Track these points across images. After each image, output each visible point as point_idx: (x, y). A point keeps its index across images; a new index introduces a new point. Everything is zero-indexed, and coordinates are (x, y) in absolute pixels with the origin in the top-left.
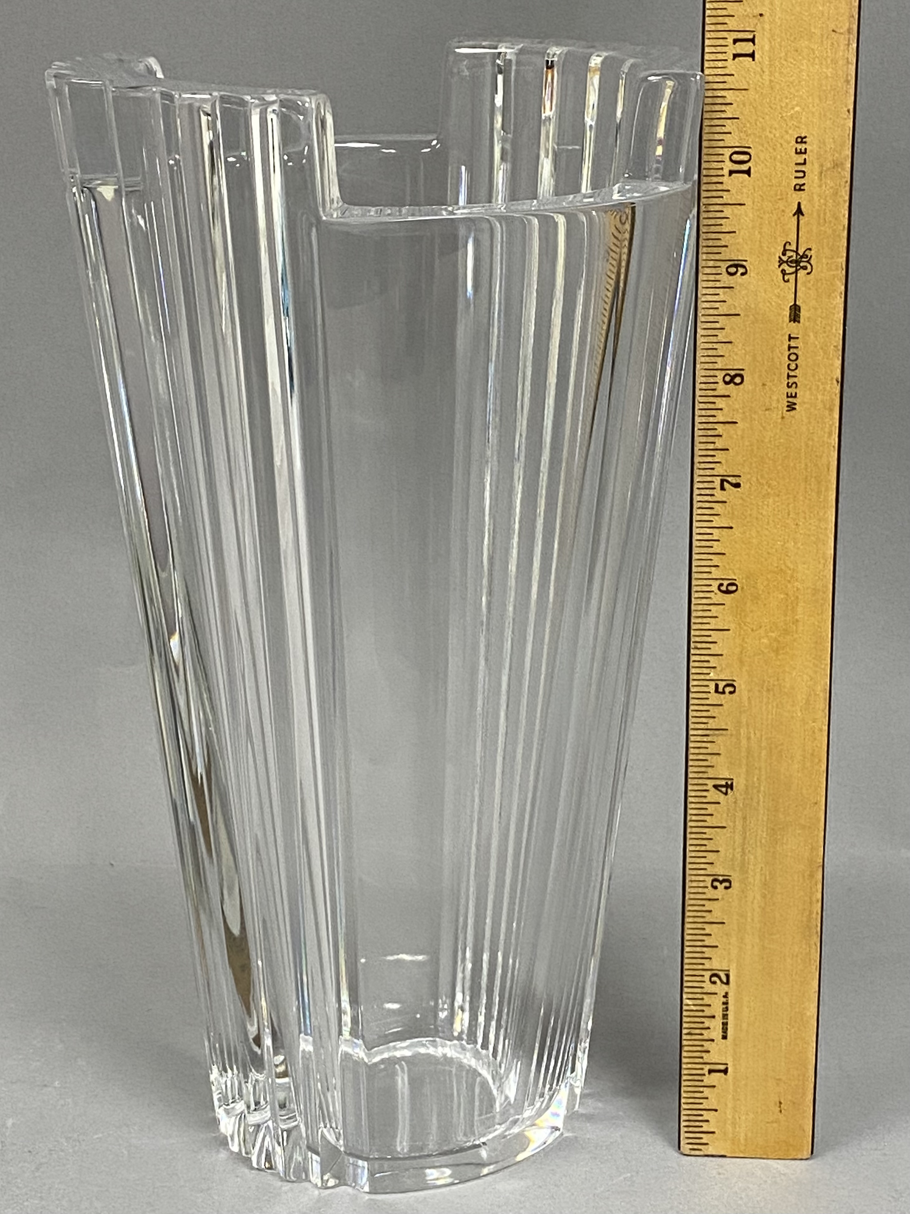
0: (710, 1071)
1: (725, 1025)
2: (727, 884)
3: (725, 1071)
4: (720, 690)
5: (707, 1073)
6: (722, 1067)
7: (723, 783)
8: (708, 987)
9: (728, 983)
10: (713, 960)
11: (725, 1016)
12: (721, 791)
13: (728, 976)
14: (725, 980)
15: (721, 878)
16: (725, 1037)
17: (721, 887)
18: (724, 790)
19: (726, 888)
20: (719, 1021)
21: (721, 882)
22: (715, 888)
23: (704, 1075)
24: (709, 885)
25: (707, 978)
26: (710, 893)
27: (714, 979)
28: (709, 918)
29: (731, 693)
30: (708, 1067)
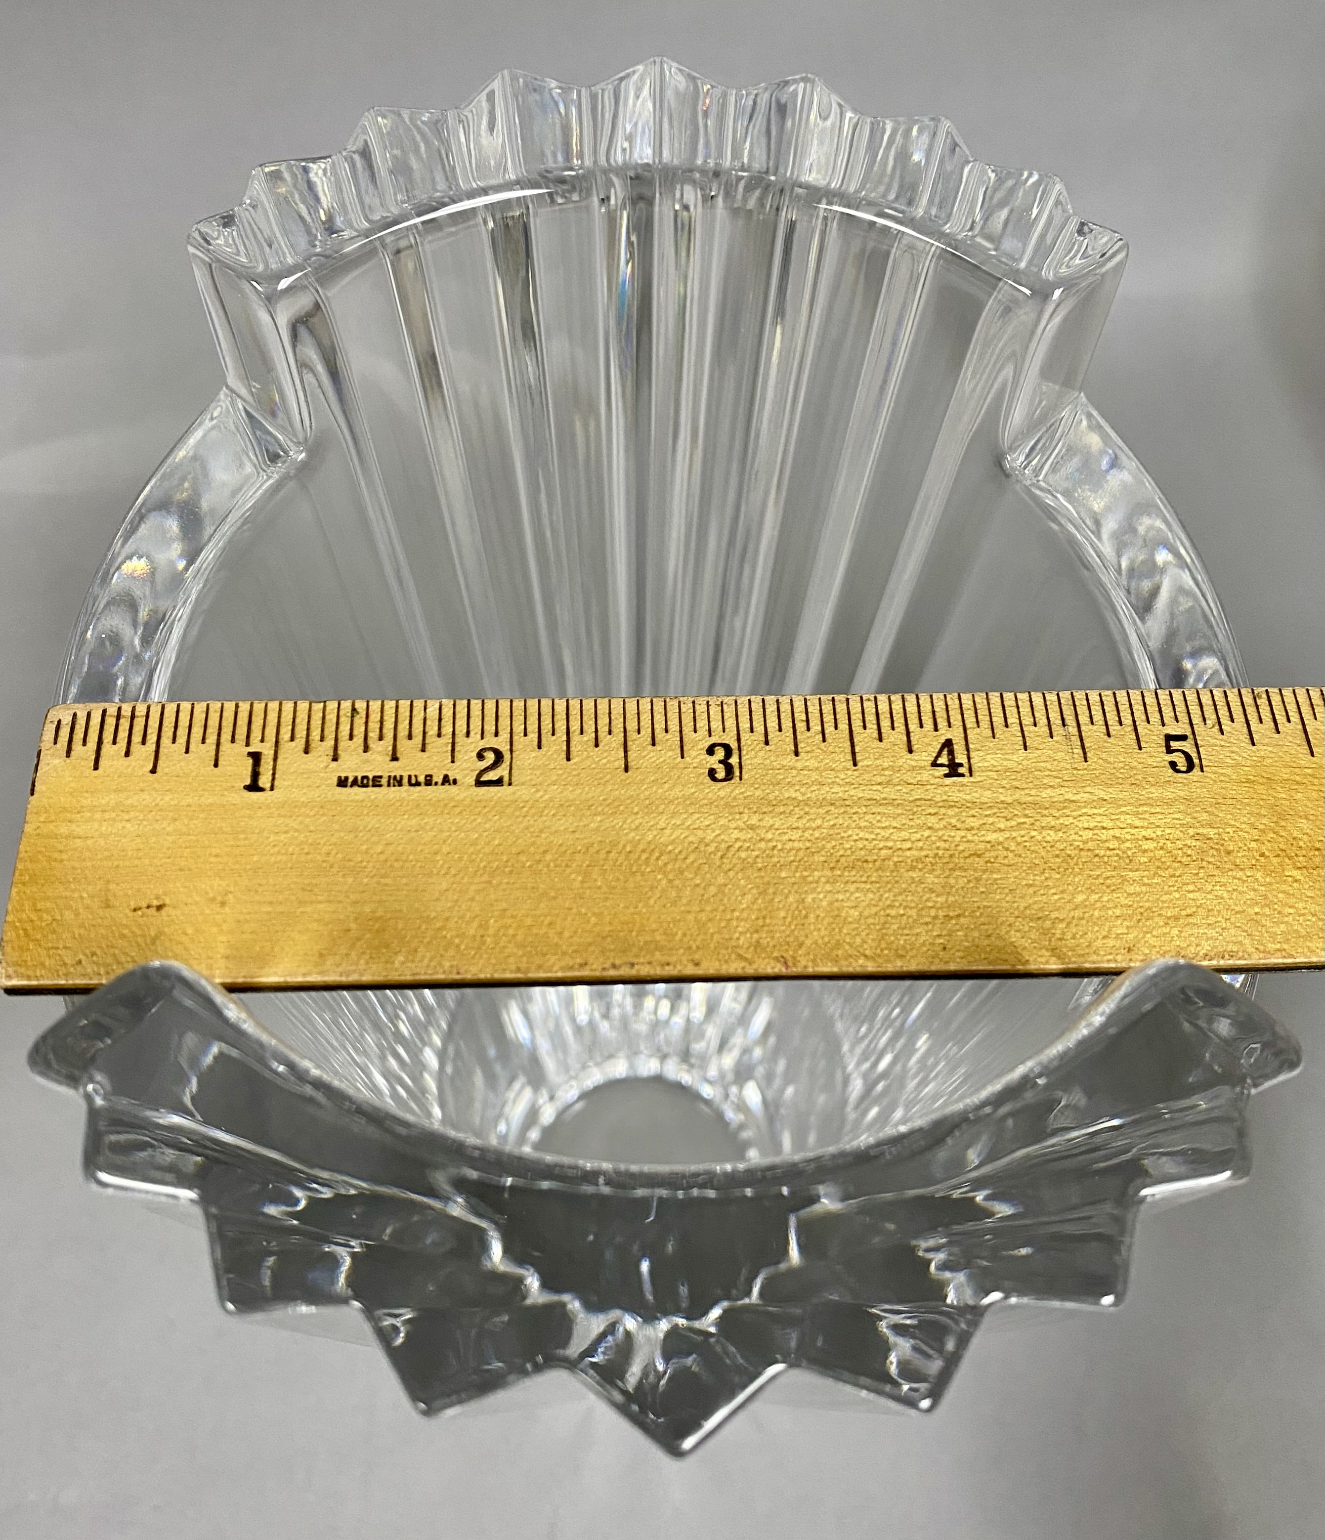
0: (256, 757)
1: (376, 782)
2: (721, 774)
3: (254, 787)
4: (1174, 745)
5: (251, 749)
6: (264, 781)
7: (961, 758)
8: (468, 748)
9: (479, 783)
10: (537, 753)
11: (398, 781)
12: (939, 754)
13: (499, 782)
14: (485, 778)
15: (734, 760)
16: (342, 783)
17: (714, 761)
18: (944, 760)
19: (712, 773)
20: (386, 768)
21: (724, 762)
22: (710, 751)
23: (248, 744)
24: (714, 740)
25: (491, 741)
26: (698, 742)
27: (490, 757)
28: (639, 742)
29: (1173, 765)
30: (267, 750)
